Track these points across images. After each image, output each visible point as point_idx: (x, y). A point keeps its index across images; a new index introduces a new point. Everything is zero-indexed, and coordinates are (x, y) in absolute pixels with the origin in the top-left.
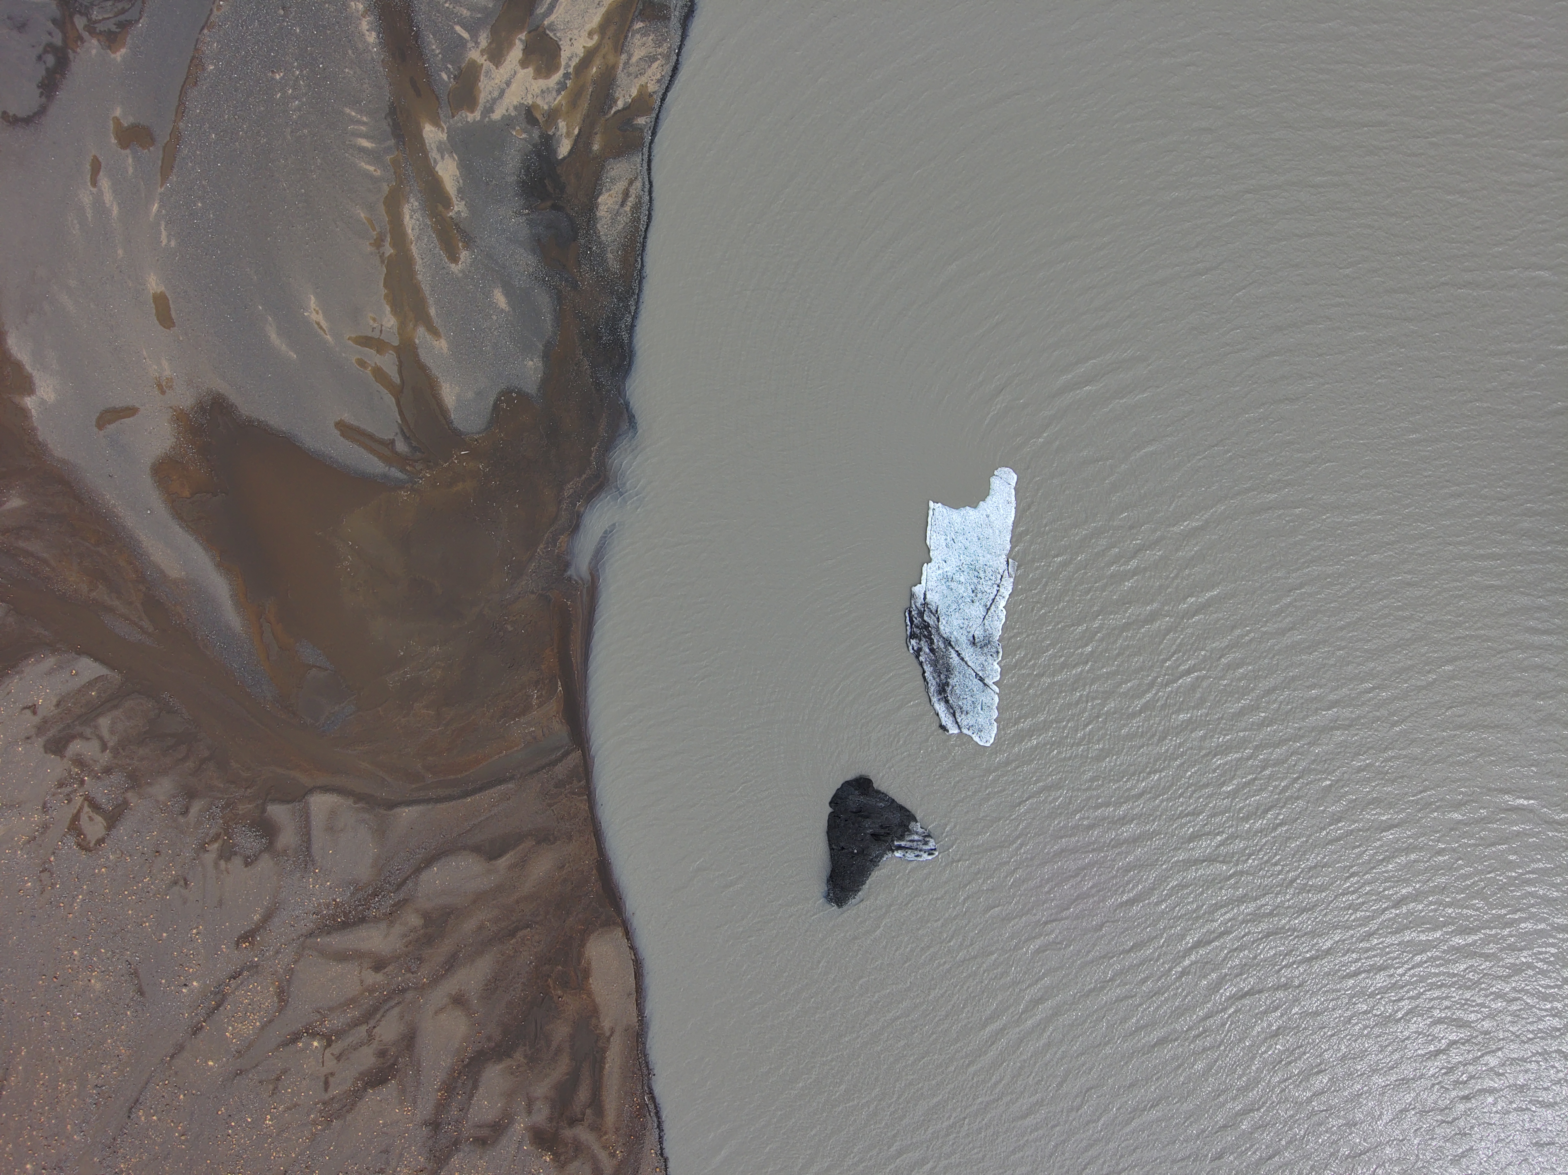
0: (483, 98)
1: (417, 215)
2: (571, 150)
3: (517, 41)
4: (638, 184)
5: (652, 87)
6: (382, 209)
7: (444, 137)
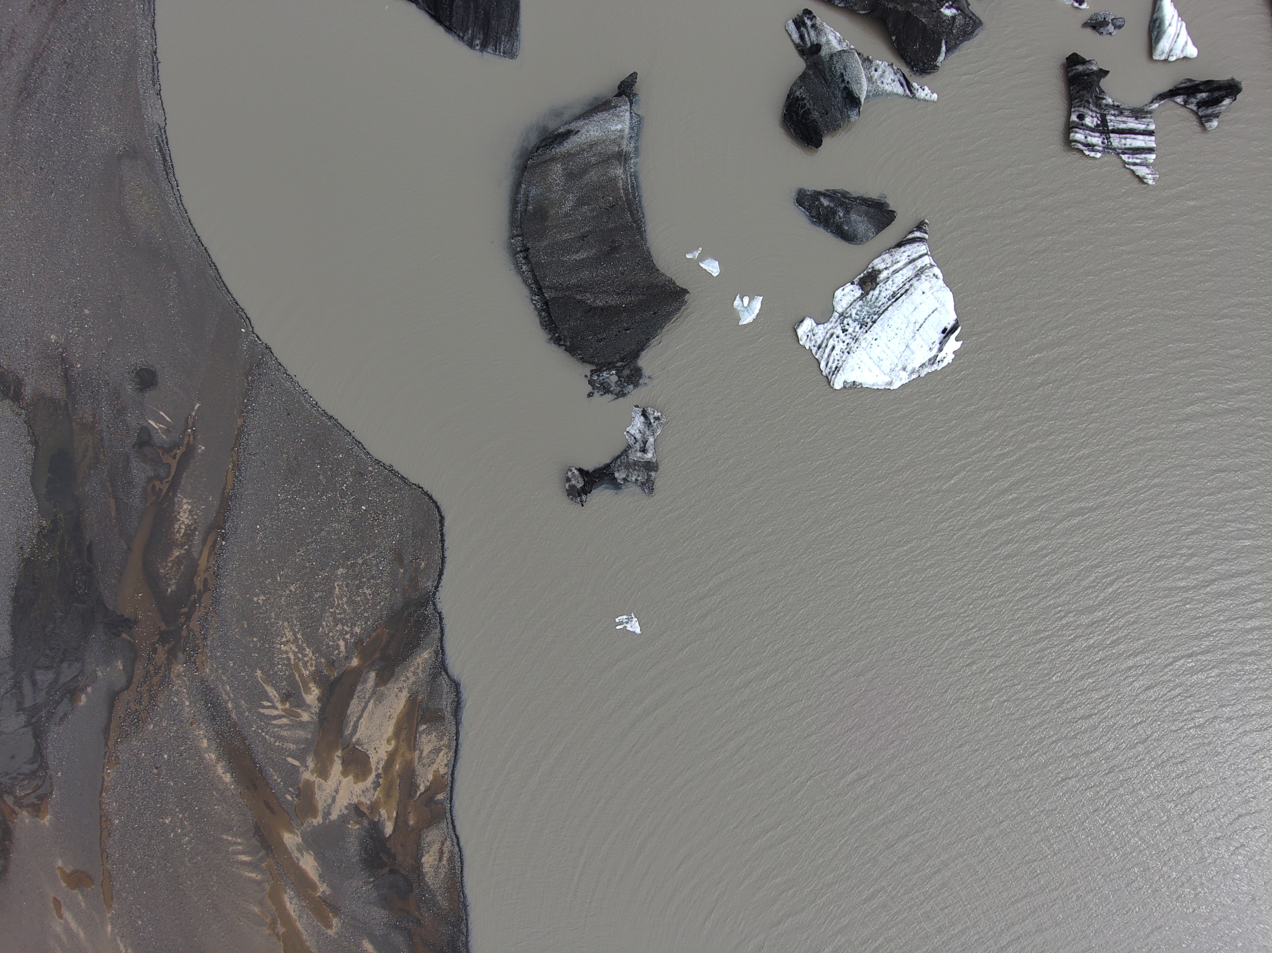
0: (321, 805)
1: (295, 901)
2: (394, 828)
3: (336, 758)
4: (448, 843)
5: (443, 771)
6: (269, 902)
7: (300, 840)
